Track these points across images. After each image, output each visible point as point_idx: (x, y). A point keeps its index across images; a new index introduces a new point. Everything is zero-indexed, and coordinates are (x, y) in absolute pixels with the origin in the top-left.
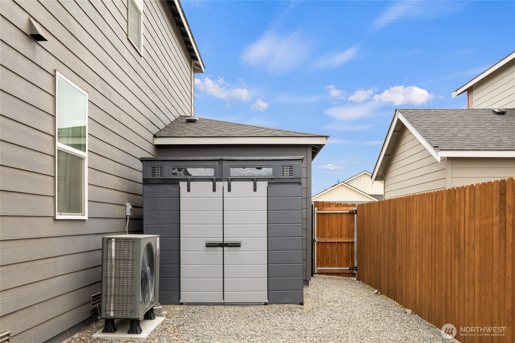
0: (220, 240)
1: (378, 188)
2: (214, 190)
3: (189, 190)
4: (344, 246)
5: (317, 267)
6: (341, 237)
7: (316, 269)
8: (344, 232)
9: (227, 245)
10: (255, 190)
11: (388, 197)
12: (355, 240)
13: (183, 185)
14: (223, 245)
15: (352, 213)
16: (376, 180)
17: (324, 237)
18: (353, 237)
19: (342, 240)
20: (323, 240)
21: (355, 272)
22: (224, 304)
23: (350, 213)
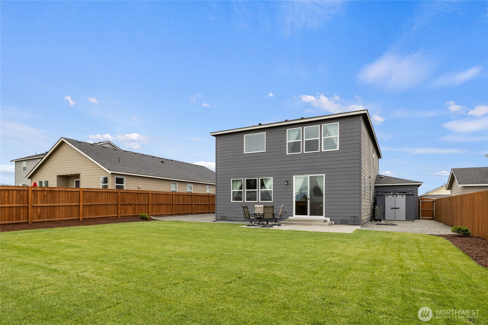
0: (394, 207)
1: (448, 193)
2: (393, 197)
3: (387, 197)
4: (431, 211)
5: (421, 217)
6: (429, 208)
7: (421, 218)
8: (431, 207)
9: (396, 208)
10: (403, 197)
11: (452, 195)
12: (434, 209)
13: (386, 196)
14: (395, 208)
15: (433, 202)
16: (447, 190)
17: (423, 208)
18: (434, 208)
19: (430, 209)
20: (423, 209)
21: (434, 219)
22: (395, 220)
23: (433, 201)
